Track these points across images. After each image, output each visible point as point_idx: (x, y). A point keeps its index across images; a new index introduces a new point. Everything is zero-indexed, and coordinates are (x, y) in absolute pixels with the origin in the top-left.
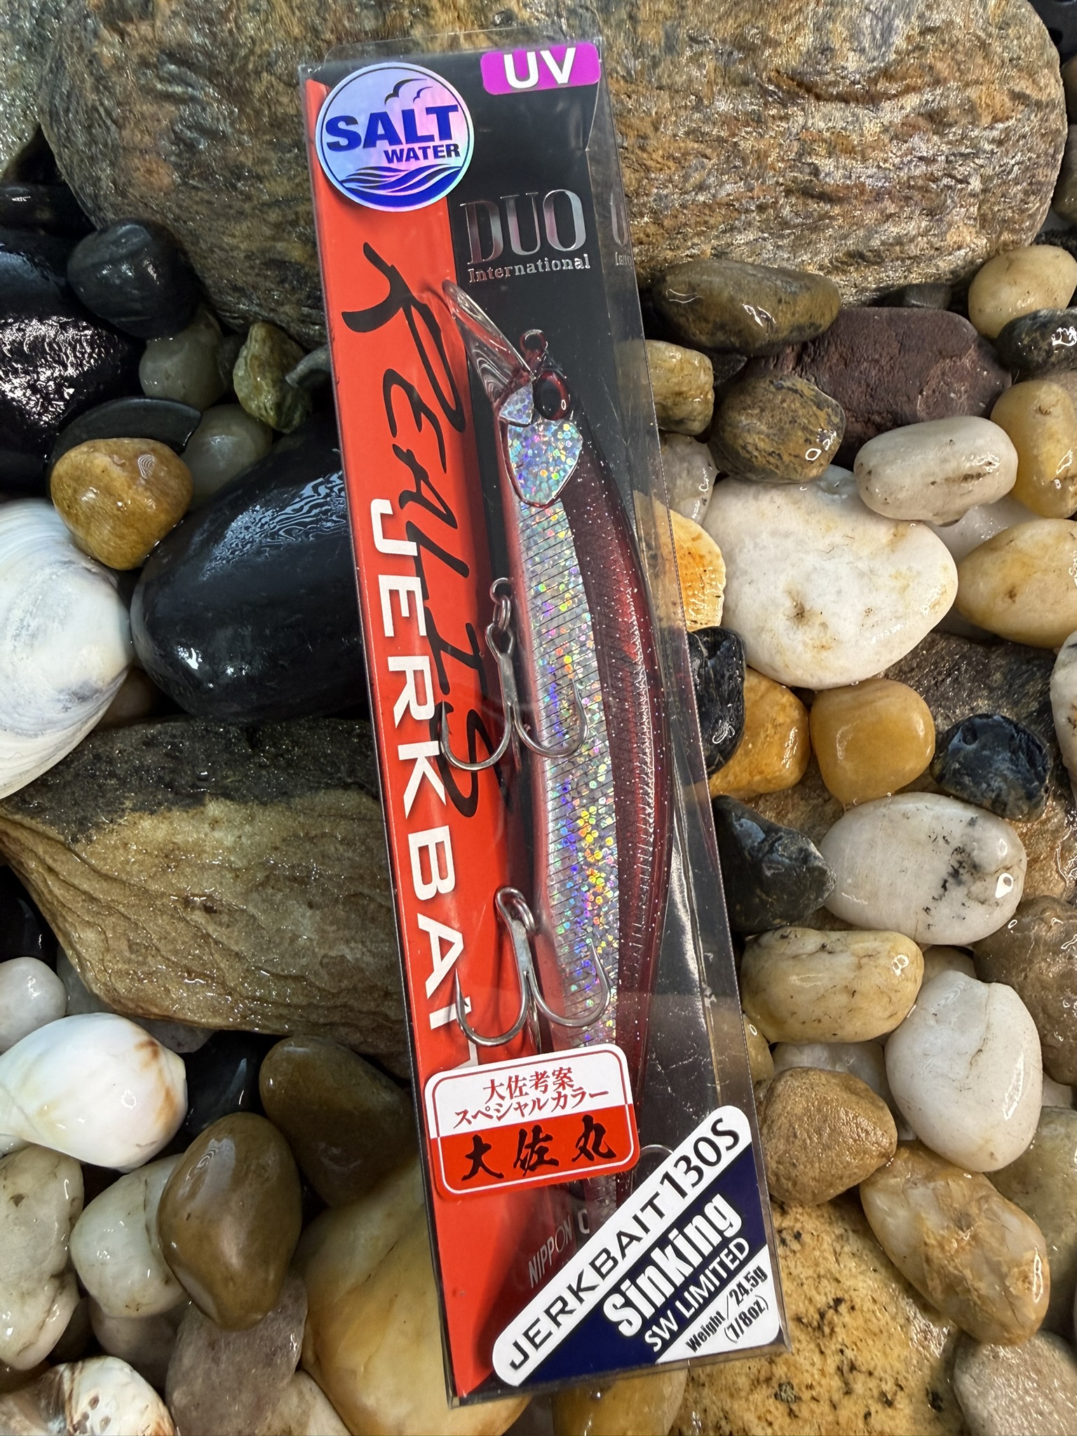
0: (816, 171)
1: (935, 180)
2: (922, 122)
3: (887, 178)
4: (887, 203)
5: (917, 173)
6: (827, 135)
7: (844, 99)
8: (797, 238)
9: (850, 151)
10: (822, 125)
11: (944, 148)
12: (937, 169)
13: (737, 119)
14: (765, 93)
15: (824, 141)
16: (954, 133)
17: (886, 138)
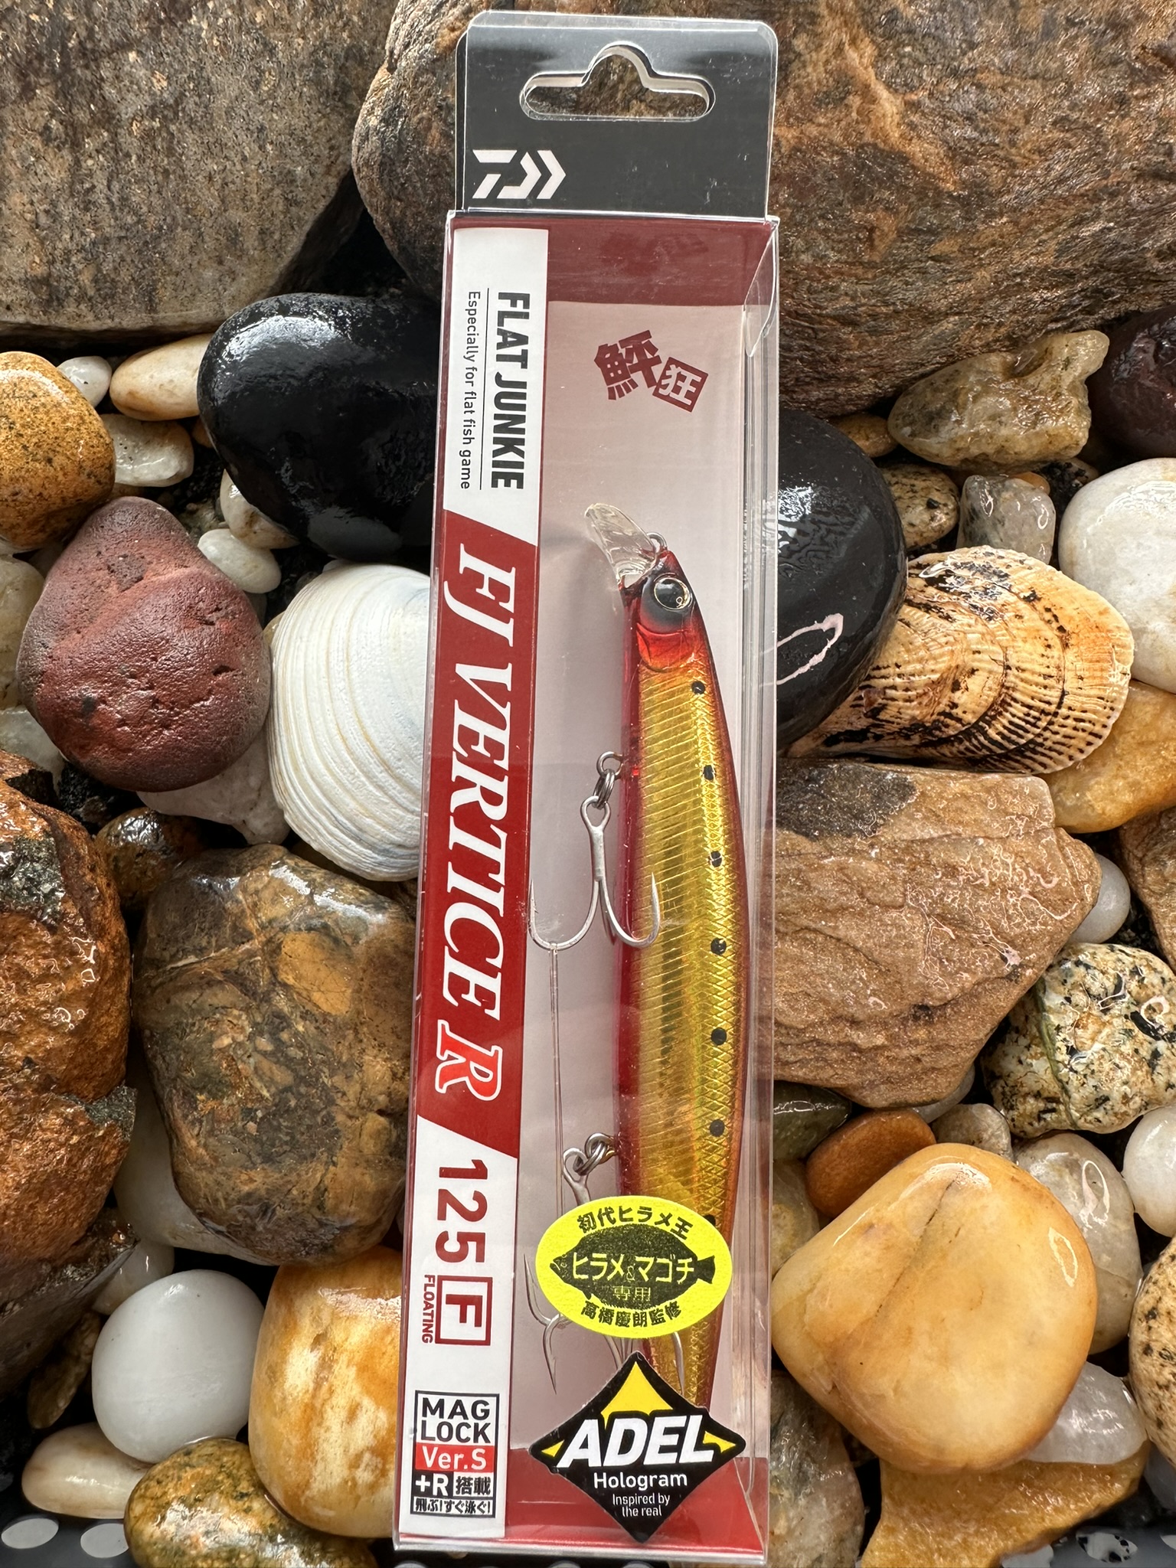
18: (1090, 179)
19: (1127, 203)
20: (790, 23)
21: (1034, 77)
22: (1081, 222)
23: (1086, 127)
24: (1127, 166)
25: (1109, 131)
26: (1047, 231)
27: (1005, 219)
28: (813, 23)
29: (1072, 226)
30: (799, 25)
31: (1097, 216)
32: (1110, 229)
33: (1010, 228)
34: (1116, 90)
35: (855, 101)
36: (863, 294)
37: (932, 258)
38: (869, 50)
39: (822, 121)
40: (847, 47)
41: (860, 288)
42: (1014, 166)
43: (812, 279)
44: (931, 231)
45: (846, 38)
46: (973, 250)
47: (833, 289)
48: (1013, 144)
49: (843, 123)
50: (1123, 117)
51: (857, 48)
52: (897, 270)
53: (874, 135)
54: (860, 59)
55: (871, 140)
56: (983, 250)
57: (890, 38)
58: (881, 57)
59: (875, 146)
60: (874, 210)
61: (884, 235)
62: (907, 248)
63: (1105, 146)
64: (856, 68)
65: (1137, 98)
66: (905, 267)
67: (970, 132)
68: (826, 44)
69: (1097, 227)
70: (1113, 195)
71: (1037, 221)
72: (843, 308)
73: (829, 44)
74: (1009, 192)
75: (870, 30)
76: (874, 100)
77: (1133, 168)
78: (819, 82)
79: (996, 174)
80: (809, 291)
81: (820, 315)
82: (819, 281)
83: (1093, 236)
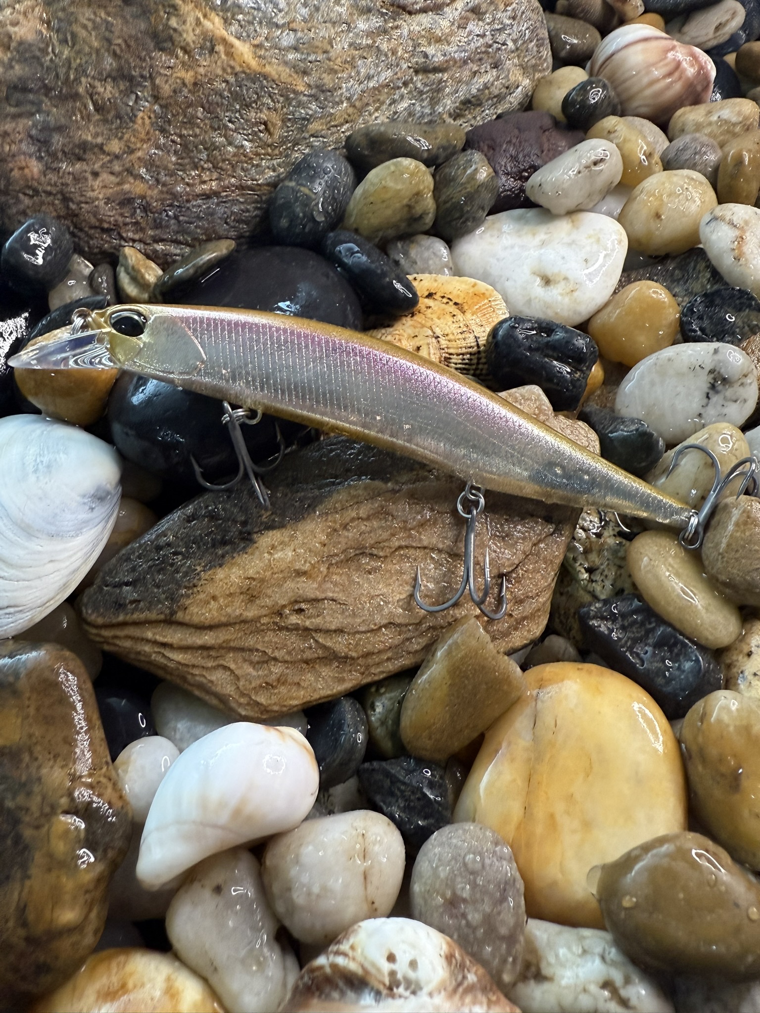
0: (426, 56)
1: (490, 46)
2: (469, 14)
3: (465, 51)
4: (471, 65)
5: (479, 44)
6: (423, 33)
7: (424, 10)
8: (432, 99)
9: (439, 40)
10: (418, 28)
11: (487, 27)
12: (488, 39)
13: (372, 32)
14: (383, 14)
15: (423, 36)
16: (488, 17)
17: (454, 28)
18: (386, 75)
19: (416, 88)
20: (162, 13)
21: (325, 22)
22: (394, 102)
23: (369, 47)
24: (405, 66)
25: (385, 47)
26: (377, 110)
27: (345, 105)
28: (176, 10)
29: (390, 105)
30: (168, 13)
31: (402, 97)
32: (414, 104)
33: (350, 110)
34: (378, 25)
35: (220, 48)
36: (279, 165)
37: (313, 136)
38: (217, 20)
39: (205, 64)
40: (202, 19)
41: (275, 162)
42: (336, 72)
43: (242, 162)
44: (304, 119)
45: (200, 15)
46: (336, 126)
47: (257, 166)
48: (329, 59)
49: (219, 63)
50: (389, 40)
51: (209, 20)
52: (294, 146)
53: (241, 66)
54: (215, 25)
55: (241, 69)
56: (341, 125)
57: (227, 10)
58: (227, 22)
59: (244, 72)
60: (261, 111)
61: (274, 125)
62: (292, 131)
63: (386, 55)
64: (212, 31)
65: (392, 28)
66: (298, 144)
67: (299, 56)
68: (188, 20)
69: (405, 104)
70: (405, 84)
71: (367, 104)
72: (270, 177)
73: (191, 19)
74: (340, 88)
75: (213, 8)
76: (232, 46)
77: (409, 68)
78: (194, 42)
79: (327, 80)
80: (243, 169)
81: (258, 185)
82: (246, 162)
83: (405, 109)
